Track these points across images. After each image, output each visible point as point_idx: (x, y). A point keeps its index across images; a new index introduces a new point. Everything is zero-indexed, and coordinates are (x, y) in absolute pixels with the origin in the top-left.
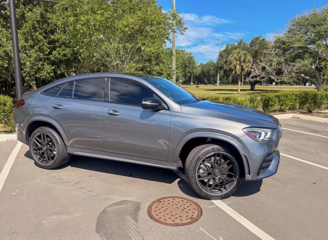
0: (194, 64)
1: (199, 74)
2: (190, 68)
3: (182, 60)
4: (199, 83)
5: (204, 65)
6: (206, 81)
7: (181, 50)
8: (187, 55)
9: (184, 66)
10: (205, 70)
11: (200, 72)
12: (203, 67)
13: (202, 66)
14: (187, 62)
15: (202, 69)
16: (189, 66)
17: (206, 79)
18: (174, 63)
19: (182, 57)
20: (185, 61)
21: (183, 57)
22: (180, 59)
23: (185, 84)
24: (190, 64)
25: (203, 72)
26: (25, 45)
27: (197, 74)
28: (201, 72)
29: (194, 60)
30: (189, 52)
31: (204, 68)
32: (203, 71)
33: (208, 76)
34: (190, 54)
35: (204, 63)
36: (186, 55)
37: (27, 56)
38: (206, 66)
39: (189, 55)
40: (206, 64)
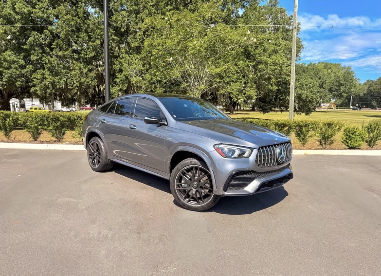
0: (352, 81)
1: (364, 94)
2: (346, 87)
3: (335, 76)
4: (364, 106)
5: (373, 82)
6: (374, 103)
7: (335, 64)
8: (344, 70)
9: (338, 84)
10: (374, 89)
11: (365, 92)
12: (370, 85)
13: (370, 83)
14: (341, 79)
15: (369, 87)
16: (346, 84)
17: (374, 101)
18: (293, 81)
19: (335, 73)
20: (339, 77)
21: (337, 73)
22: (332, 75)
23: (342, 107)
24: (347, 81)
25: (371, 92)
26: (142, 70)
27: (362, 94)
28: (367, 92)
29: (353, 77)
30: (347, 66)
31: (372, 86)
32: (371, 90)
33: (378, 97)
34: (349, 68)
35: (373, 80)
36: (342, 70)
37: (143, 79)
38: (376, 84)
39: (346, 70)
40: (376, 81)
